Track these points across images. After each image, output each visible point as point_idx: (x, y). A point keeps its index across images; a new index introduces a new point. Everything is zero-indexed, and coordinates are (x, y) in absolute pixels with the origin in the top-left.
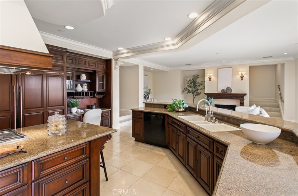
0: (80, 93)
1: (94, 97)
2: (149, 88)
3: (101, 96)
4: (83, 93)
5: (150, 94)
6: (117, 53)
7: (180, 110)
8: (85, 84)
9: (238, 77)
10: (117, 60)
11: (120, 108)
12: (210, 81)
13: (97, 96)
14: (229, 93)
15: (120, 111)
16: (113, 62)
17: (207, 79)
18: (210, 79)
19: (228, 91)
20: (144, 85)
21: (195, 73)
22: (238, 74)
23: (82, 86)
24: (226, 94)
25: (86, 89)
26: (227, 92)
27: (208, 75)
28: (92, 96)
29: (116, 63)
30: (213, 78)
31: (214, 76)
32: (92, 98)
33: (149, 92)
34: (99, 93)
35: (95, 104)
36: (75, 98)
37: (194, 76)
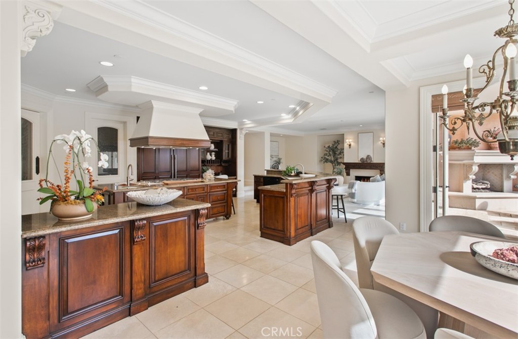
0: (210, 160)
1: (221, 165)
2: (280, 157)
3: (227, 165)
4: (212, 161)
5: (280, 164)
6: (242, 124)
7: (292, 174)
8: (213, 153)
9: (380, 144)
10: (242, 129)
11: (245, 179)
12: (350, 148)
13: (223, 164)
14: (369, 162)
15: (245, 182)
16: (238, 132)
17: (346, 146)
18: (350, 145)
19: (368, 160)
20: (271, 153)
21: (335, 139)
22: (380, 141)
23: (211, 155)
24: (366, 163)
25: (214, 158)
26: (366, 161)
27: (347, 141)
28: (219, 164)
29: (241, 133)
30: (352, 144)
31: (354, 142)
32: (218, 166)
33: (280, 161)
34: (225, 162)
35: (221, 172)
36: (206, 166)
37: (334, 142)
